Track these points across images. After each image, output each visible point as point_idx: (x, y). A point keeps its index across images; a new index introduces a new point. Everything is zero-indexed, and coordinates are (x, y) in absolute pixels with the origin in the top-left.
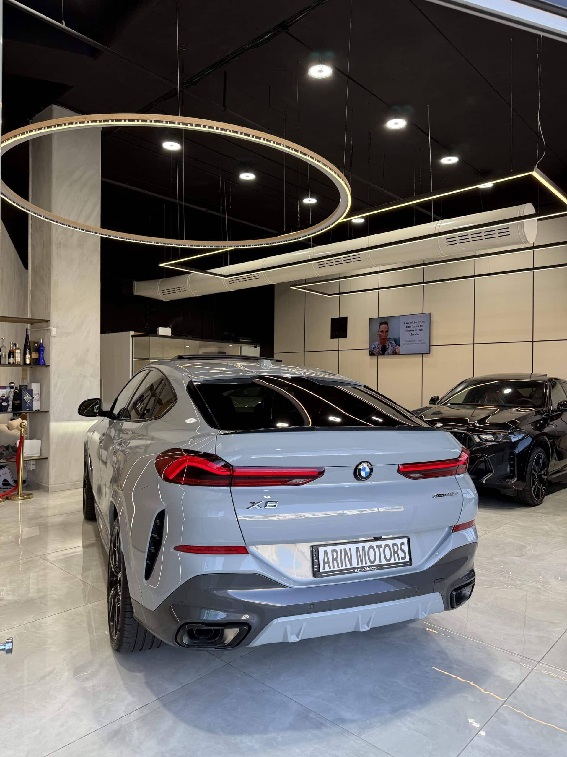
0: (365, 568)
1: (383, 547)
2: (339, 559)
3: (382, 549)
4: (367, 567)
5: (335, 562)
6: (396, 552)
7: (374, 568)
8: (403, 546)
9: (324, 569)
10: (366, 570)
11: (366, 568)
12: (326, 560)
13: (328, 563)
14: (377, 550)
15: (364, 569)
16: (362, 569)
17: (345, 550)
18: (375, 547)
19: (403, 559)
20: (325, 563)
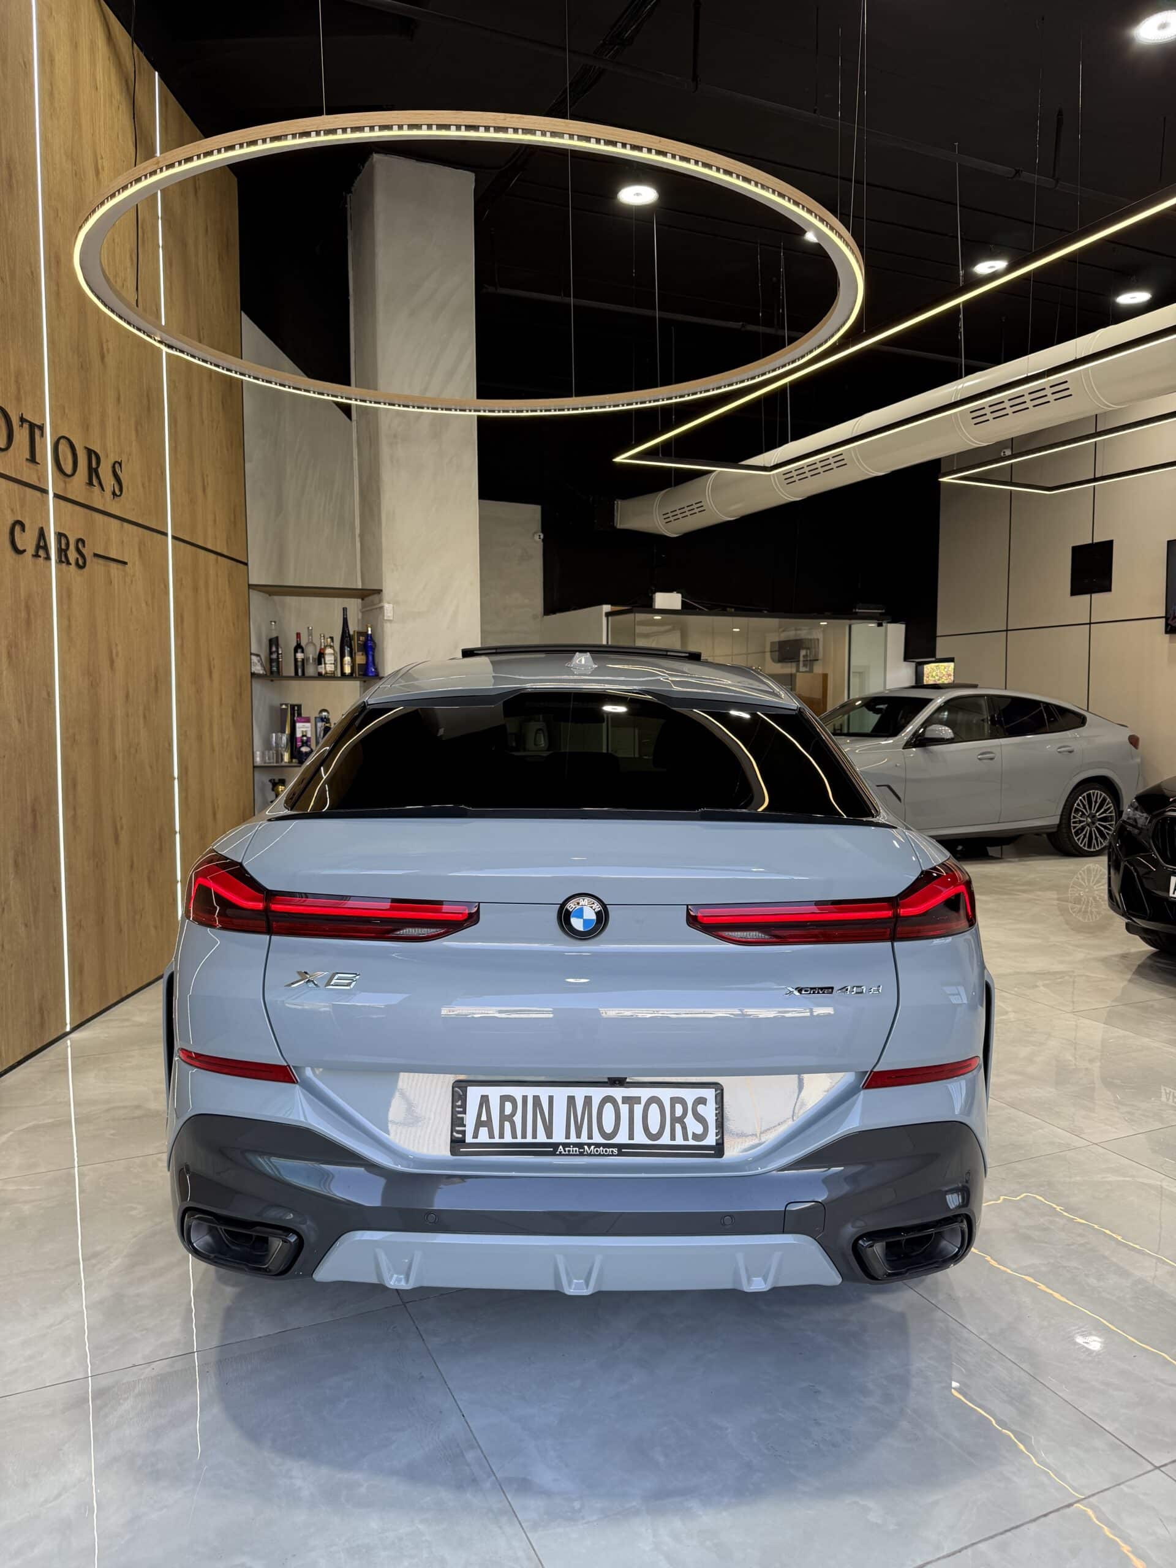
0: (586, 1147)
1: (643, 1102)
2: (518, 1119)
3: (638, 1109)
4: (592, 1147)
5: (507, 1125)
6: (681, 1120)
7: (611, 1149)
8: (701, 1109)
9: (475, 1136)
10: (589, 1152)
11: (589, 1148)
12: (484, 1118)
13: (488, 1124)
14: (624, 1109)
15: (584, 1149)
16: (577, 1149)
17: (537, 1100)
18: (620, 1101)
19: (695, 1137)
20: (479, 1124)
